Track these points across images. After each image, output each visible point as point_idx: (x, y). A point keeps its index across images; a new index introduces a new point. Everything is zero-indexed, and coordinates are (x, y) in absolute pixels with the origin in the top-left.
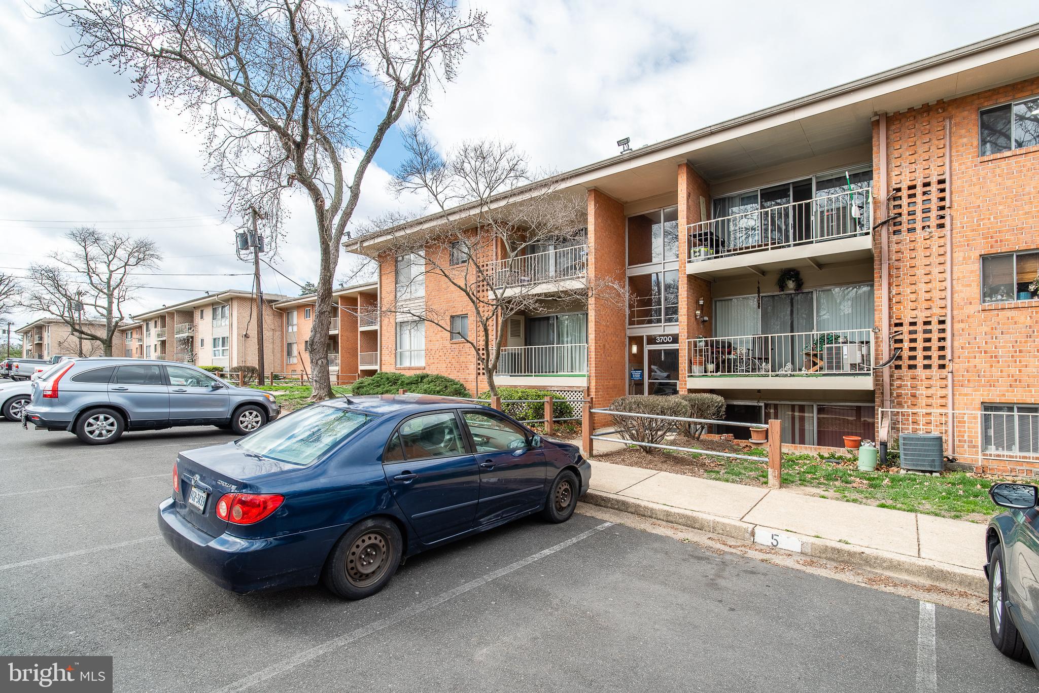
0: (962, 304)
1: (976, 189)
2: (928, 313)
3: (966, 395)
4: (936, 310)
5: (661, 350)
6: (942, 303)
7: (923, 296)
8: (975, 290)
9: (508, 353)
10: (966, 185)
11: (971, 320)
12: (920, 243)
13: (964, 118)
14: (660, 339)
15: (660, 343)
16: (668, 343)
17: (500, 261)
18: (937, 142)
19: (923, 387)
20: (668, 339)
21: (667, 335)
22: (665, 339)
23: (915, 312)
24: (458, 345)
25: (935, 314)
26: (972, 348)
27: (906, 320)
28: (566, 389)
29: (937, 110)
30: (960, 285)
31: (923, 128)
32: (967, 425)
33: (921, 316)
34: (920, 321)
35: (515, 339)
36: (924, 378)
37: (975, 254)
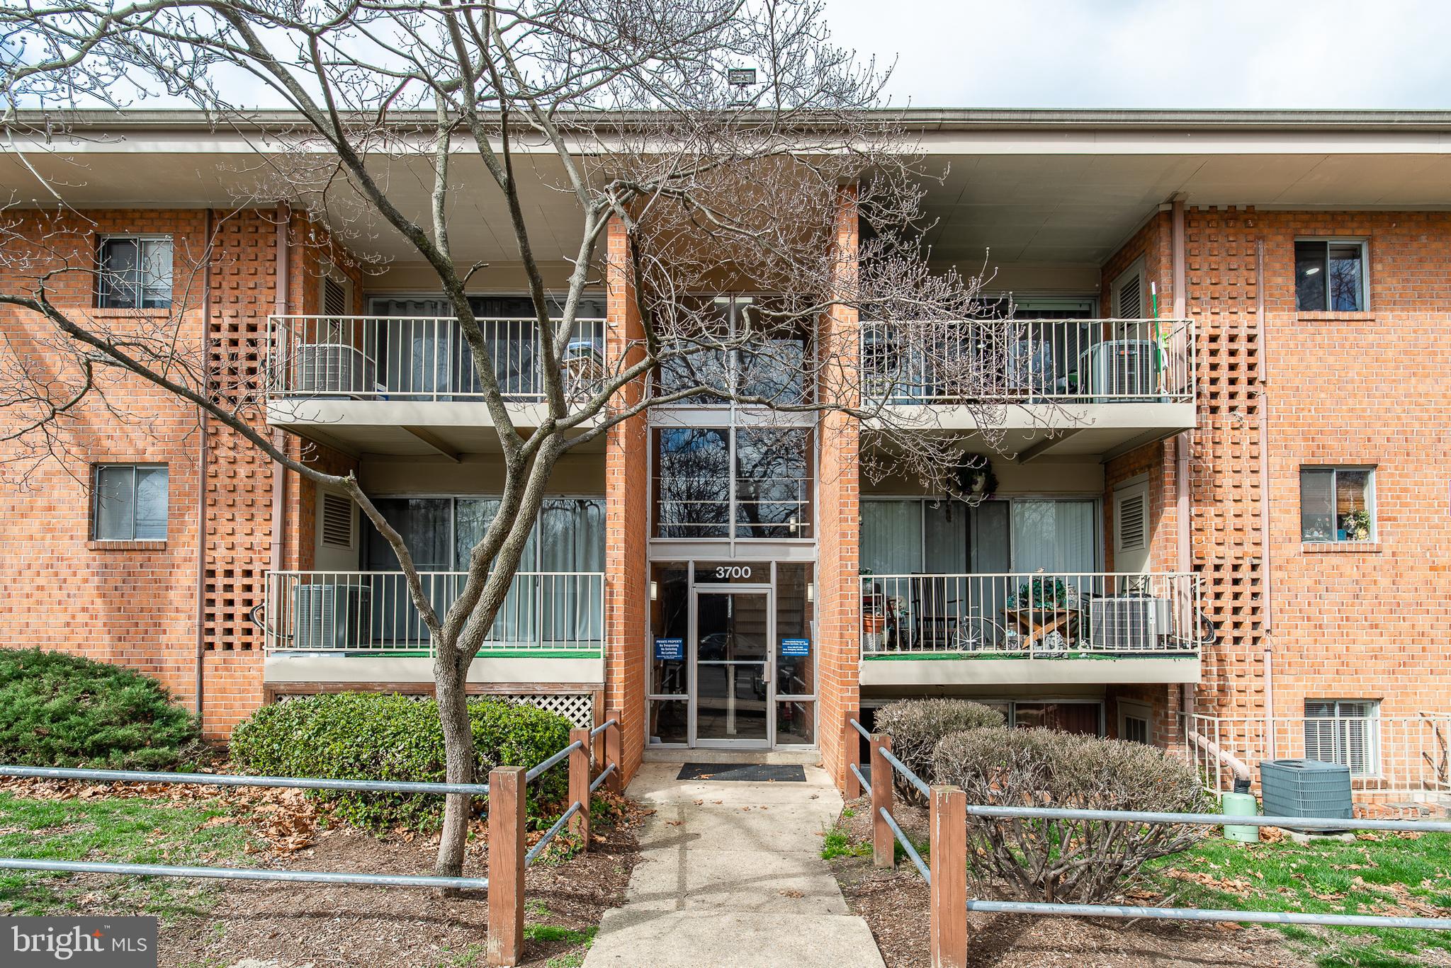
0: (1281, 540)
1: (1294, 361)
2: (1238, 551)
3: (1286, 687)
4: (1248, 548)
5: (727, 595)
6: (1255, 536)
7: (1231, 522)
8: (1293, 520)
9: (341, 591)
10: (1283, 351)
11: (1290, 566)
12: (1226, 436)
13: (1278, 246)
14: (725, 571)
15: (725, 580)
16: (741, 580)
17: (300, 317)
18: (1246, 273)
19: (1234, 675)
20: (742, 572)
21: (741, 565)
22: (737, 571)
23: (1221, 548)
24: (119, 556)
25: (1245, 554)
26: (1293, 611)
27: (1211, 561)
28: (540, 690)
29: (1246, 221)
30: (1277, 509)
31: (1228, 245)
32: (1290, 735)
33: (1230, 554)
34: (1228, 563)
35: (336, 551)
36: (1234, 660)
37: (1294, 464)
